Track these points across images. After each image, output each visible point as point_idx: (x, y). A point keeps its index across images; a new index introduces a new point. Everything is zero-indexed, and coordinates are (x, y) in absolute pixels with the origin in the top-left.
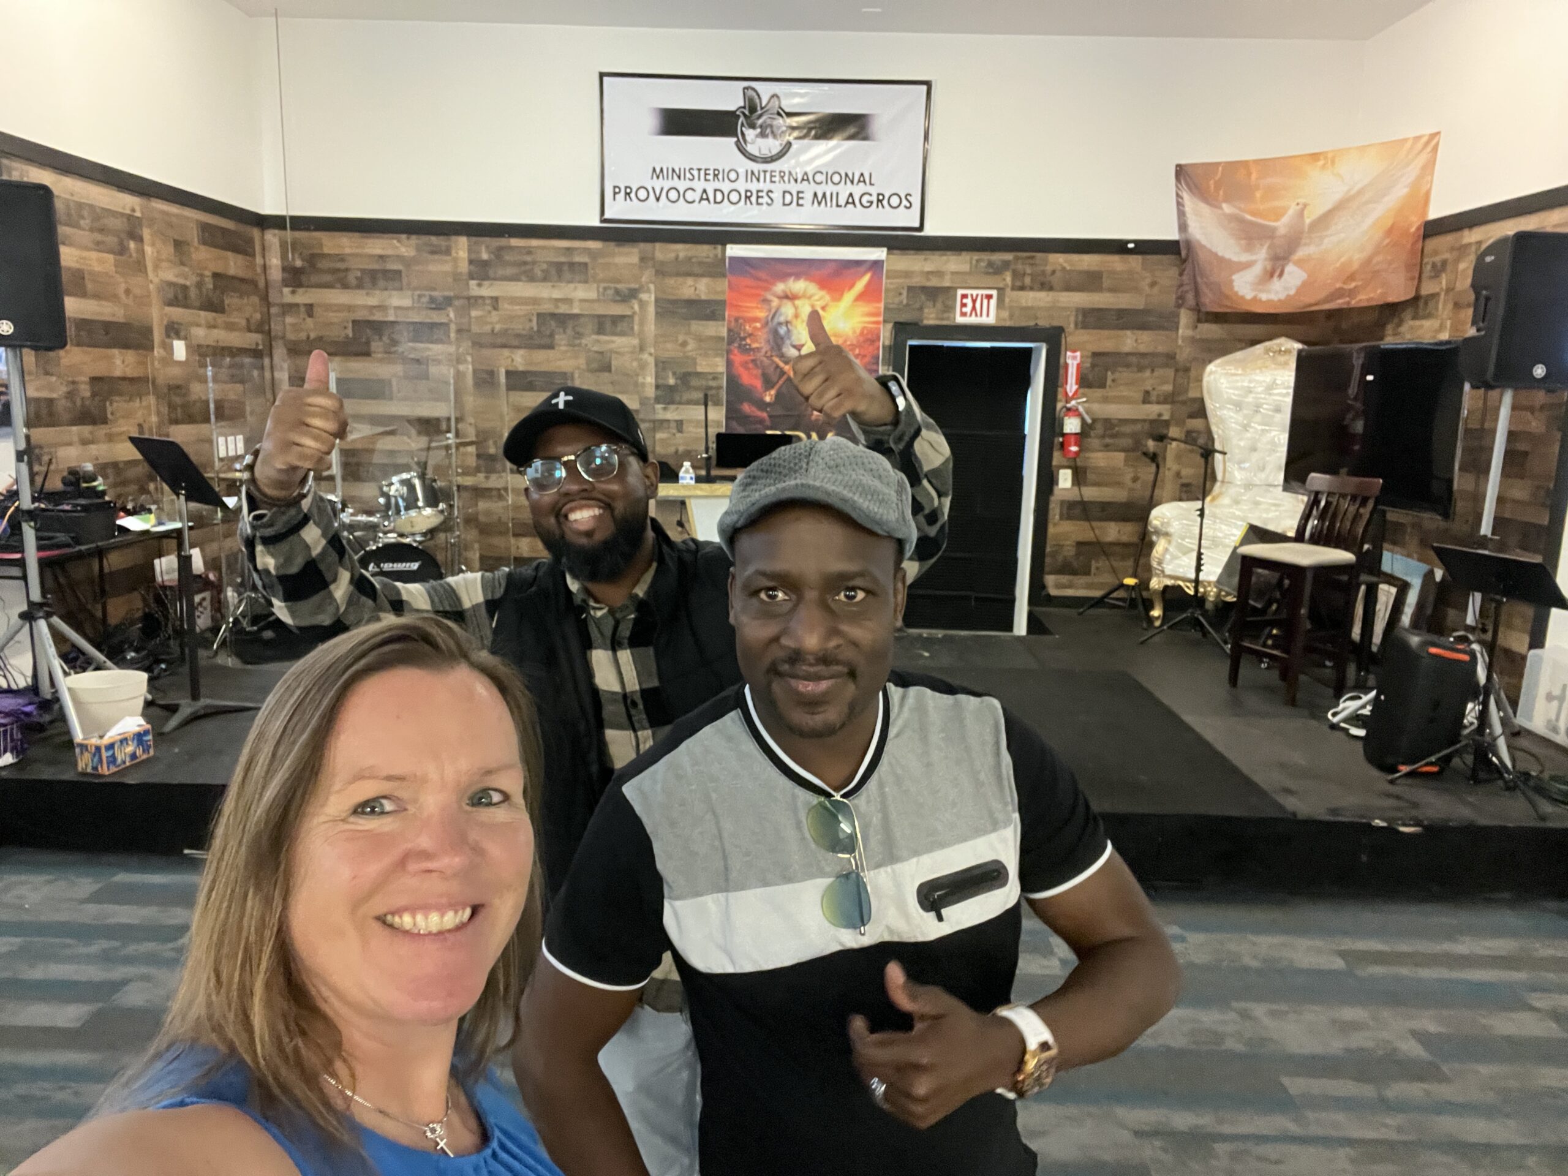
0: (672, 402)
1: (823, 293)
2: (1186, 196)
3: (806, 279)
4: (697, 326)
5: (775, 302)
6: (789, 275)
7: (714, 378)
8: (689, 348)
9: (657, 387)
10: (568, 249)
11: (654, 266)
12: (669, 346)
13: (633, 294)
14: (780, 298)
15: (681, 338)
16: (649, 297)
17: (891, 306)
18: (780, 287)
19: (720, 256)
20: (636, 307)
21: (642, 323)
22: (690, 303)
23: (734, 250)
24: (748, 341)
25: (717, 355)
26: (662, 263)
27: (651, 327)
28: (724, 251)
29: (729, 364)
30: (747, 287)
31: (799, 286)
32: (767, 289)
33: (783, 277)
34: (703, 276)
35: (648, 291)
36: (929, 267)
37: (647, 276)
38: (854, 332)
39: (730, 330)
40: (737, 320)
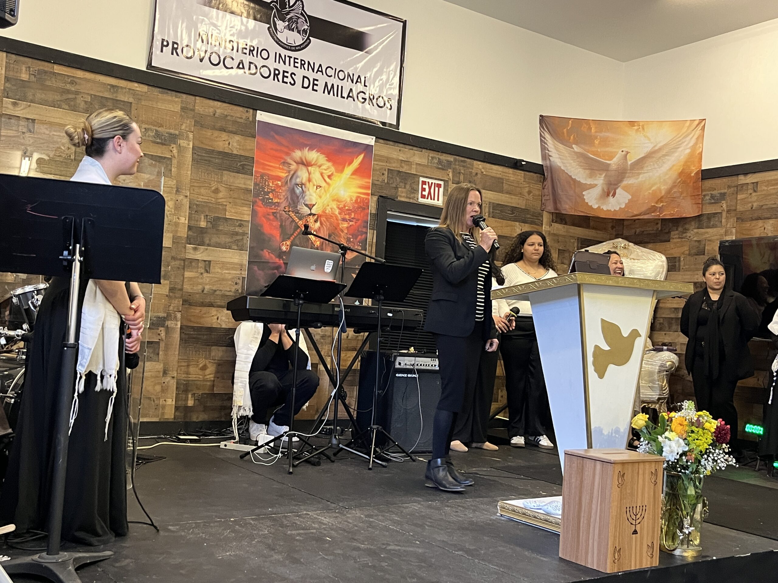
0: (202, 244)
1: (329, 164)
2: (547, 136)
3: (318, 151)
4: (229, 177)
5: (294, 166)
6: (306, 145)
7: (240, 225)
8: (221, 195)
9: (190, 228)
10: (113, 86)
11: (194, 117)
12: (203, 191)
13: (173, 139)
14: (298, 163)
15: (214, 186)
16: (188, 145)
17: (376, 183)
18: (298, 154)
19: (251, 119)
20: (175, 151)
21: (179, 167)
22: (224, 155)
23: (262, 116)
24: (271, 195)
25: (243, 205)
26: (201, 116)
27: (187, 172)
28: (255, 116)
29: (254, 213)
30: (272, 149)
31: (313, 155)
32: (288, 154)
33: (301, 147)
34: (235, 133)
35: (187, 138)
36: (402, 157)
37: (187, 124)
38: (351, 200)
39: (256, 184)
40: (262, 177)
